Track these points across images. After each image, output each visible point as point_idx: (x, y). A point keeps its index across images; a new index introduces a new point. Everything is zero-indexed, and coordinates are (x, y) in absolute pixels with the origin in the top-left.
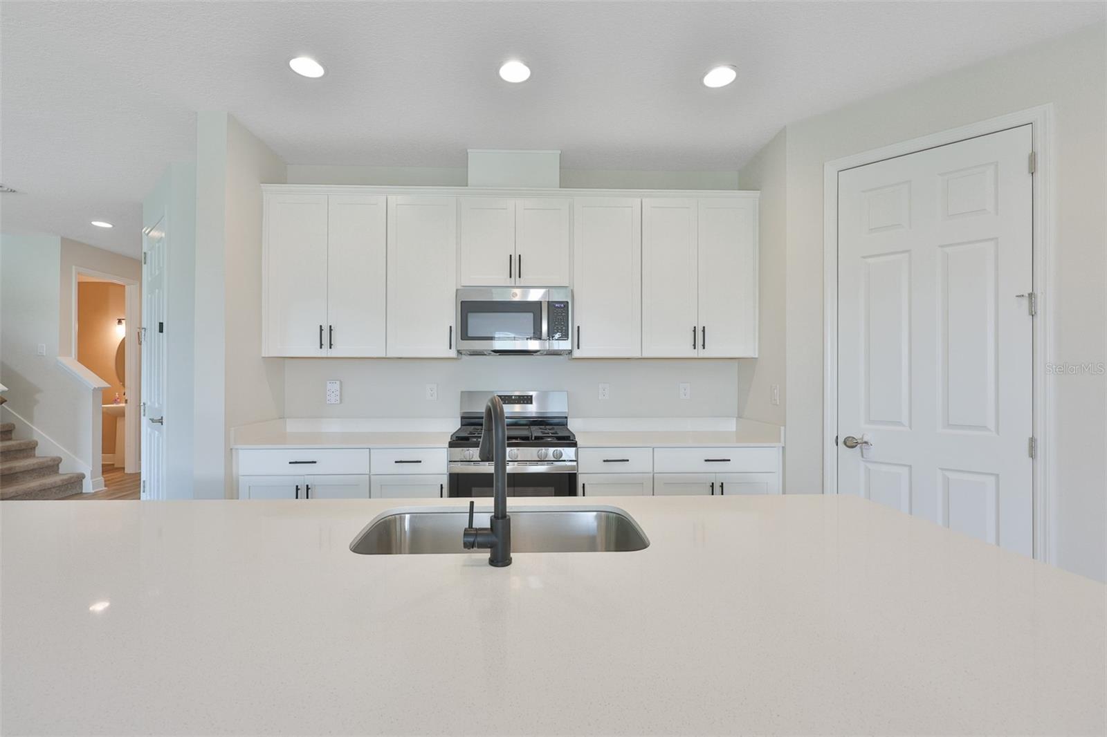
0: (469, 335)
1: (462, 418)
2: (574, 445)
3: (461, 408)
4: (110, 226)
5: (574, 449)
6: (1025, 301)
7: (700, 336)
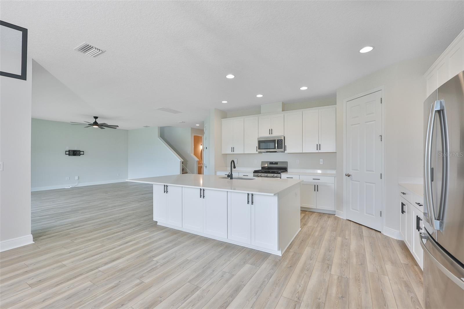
0: (261, 148)
1: (262, 167)
3: (261, 165)
4: (199, 125)
6: (380, 137)
7: (319, 147)
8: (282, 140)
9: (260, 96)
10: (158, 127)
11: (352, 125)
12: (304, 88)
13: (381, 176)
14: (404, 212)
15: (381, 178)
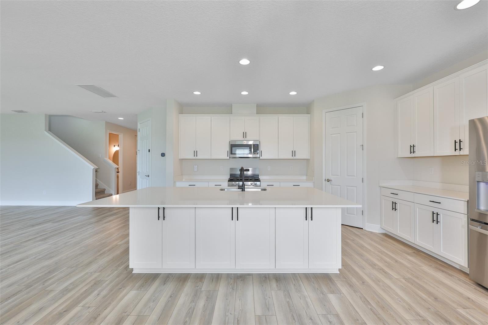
0: (233, 153)
1: (230, 175)
2: (260, 181)
3: (230, 172)
4: (123, 119)
5: (260, 182)
6: (361, 147)
7: (294, 153)
8: (258, 145)
9: (245, 93)
10: (46, 115)
11: (331, 134)
12: (293, 93)
13: (363, 180)
14: (395, 210)
15: (363, 182)
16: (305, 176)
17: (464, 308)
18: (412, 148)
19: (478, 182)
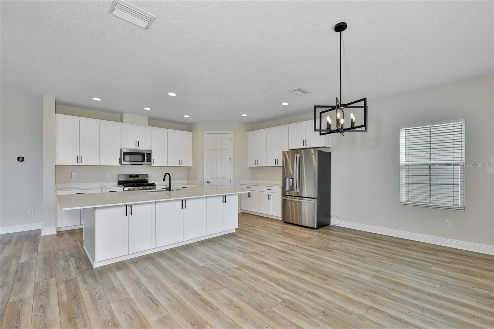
0: (125, 160)
2: (155, 185)
6: (230, 159)
7: (180, 162)
8: (151, 153)
9: (147, 109)
12: (187, 116)
13: (231, 181)
14: (250, 197)
15: (231, 182)
16: (187, 180)
17: (284, 229)
18: (256, 162)
19: (286, 178)
